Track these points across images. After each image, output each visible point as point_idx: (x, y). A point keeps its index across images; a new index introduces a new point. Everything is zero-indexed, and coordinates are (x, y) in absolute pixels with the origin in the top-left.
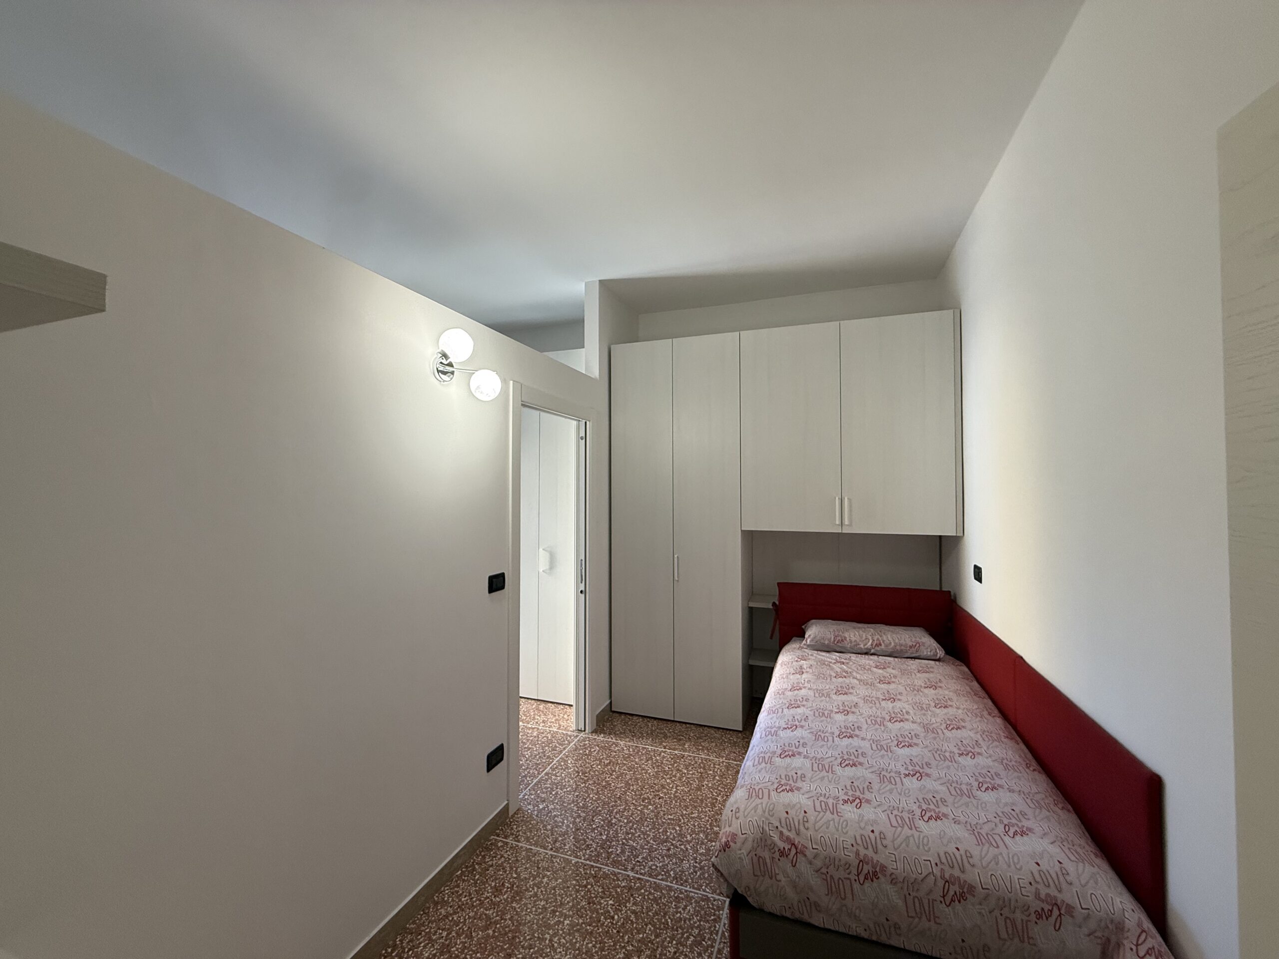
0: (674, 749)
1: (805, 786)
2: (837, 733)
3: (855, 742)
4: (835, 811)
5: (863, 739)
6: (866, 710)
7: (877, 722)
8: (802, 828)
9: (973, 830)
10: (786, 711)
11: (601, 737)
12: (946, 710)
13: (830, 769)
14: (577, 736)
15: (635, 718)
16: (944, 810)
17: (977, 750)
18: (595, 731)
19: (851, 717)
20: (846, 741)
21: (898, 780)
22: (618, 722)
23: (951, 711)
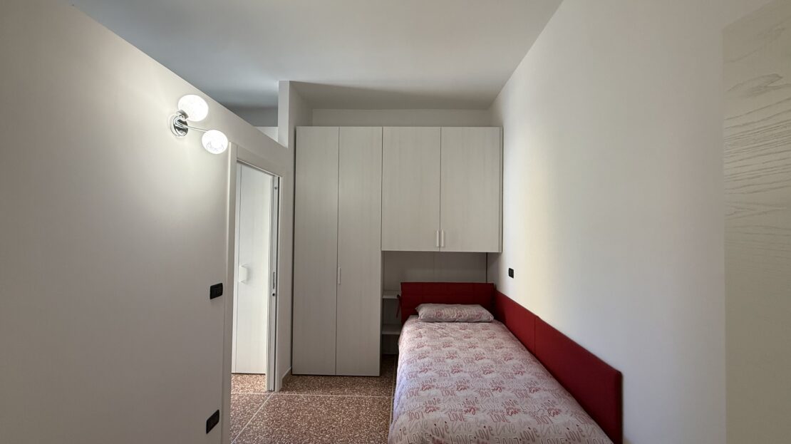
0: (338, 394)
1: (441, 406)
2: (451, 370)
3: (461, 374)
4: (462, 419)
5: (465, 372)
6: (462, 355)
7: (470, 361)
8: (445, 433)
9: (534, 415)
10: (418, 361)
11: (287, 393)
12: (502, 350)
13: (453, 394)
14: (269, 395)
15: (309, 377)
16: (517, 407)
17: (523, 370)
18: (282, 390)
19: (456, 360)
20: (457, 375)
21: (490, 393)
22: (298, 382)
23: (505, 350)
